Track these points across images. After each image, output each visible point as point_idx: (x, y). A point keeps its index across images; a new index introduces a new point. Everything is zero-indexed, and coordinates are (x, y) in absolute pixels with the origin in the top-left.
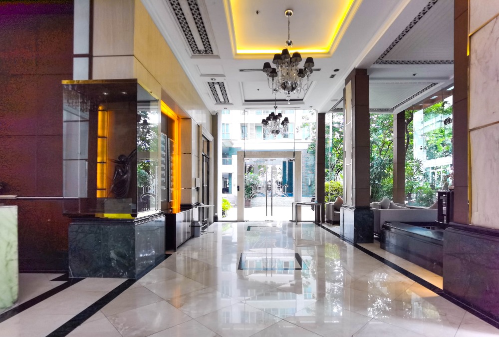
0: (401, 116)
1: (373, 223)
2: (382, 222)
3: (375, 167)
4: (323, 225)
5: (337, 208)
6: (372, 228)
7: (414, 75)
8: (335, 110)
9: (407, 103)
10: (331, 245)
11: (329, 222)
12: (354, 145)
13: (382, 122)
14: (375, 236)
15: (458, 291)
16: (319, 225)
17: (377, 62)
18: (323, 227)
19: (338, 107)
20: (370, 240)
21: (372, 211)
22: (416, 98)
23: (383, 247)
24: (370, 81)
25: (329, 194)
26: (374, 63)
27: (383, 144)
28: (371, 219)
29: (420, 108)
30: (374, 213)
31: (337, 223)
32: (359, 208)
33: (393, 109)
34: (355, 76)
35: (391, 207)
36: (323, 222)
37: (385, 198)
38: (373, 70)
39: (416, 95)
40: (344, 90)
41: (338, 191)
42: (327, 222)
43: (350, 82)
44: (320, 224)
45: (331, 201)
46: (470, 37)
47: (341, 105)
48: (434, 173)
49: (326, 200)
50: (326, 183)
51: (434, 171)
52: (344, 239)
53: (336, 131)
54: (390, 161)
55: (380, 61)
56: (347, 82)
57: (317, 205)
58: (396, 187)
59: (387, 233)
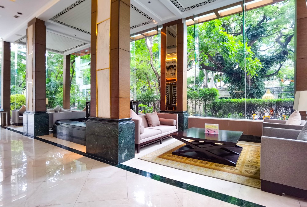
0: (68, 57)
1: (48, 122)
2: (54, 121)
3: (51, 87)
4: (9, 127)
5: (21, 114)
6: (48, 125)
7: (75, 35)
8: (20, 42)
9: (71, 50)
10: (16, 141)
11: (15, 124)
12: (34, 70)
13: (57, 58)
14: (50, 130)
15: (92, 152)
16: (5, 128)
17: (51, 19)
18: (9, 129)
19: (22, 41)
20: (47, 133)
21: (47, 114)
22: (76, 49)
23: (55, 136)
24: (47, 30)
25: (15, 104)
26: (50, 20)
27: (58, 73)
28: (47, 119)
29: (79, 55)
30: (49, 116)
31: (21, 124)
32: (38, 113)
33: (63, 52)
34: (36, 23)
35: (60, 111)
36: (9, 124)
37: (58, 106)
38: (49, 24)
39: (76, 47)
40: (27, 30)
41: (23, 102)
42: (13, 124)
43: (32, 26)
44: (6, 126)
45: (16, 109)
46: (97, 25)
47: (24, 40)
48: (87, 93)
49: (12, 108)
50: (12, 96)
51: (87, 91)
52: (27, 135)
53: (23, 58)
54: (61, 83)
55: (54, 20)
56: (29, 24)
57: (3, 112)
58: (65, 99)
59: (58, 127)
